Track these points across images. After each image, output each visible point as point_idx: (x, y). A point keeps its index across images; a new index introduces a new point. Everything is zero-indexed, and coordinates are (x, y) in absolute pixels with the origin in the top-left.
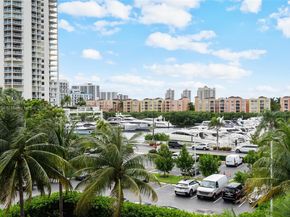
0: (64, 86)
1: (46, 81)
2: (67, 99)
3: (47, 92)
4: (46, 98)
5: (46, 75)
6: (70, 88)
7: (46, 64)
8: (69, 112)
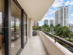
0: (69, 24)
1: (66, 24)
2: (70, 26)
3: (67, 25)
4: (66, 26)
5: (66, 23)
6: (71, 24)
7: (66, 21)
8: (71, 28)
